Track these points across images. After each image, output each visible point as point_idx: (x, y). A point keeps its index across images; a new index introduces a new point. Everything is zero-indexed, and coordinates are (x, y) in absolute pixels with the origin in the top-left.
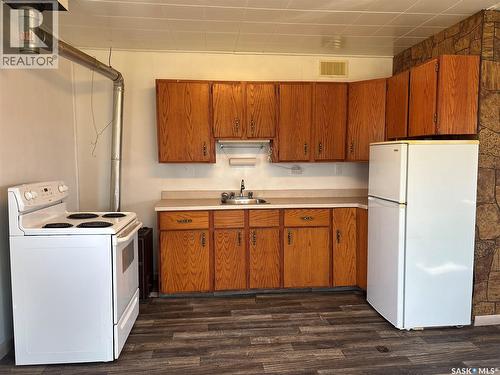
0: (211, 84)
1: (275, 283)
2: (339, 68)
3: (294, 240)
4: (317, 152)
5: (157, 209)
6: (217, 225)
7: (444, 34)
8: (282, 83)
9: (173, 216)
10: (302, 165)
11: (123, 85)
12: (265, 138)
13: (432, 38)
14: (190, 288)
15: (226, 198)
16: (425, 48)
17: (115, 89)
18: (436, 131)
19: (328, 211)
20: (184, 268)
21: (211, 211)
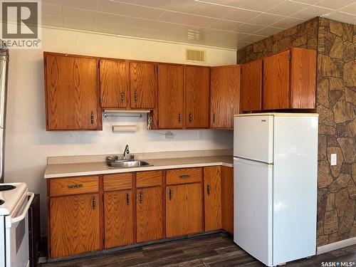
0: (99, 60)
1: (158, 235)
2: (200, 55)
3: (174, 196)
4: (188, 121)
5: (46, 176)
6: (106, 188)
7: (283, 35)
8: (159, 63)
9: (64, 183)
10: (173, 131)
11: (8, 55)
12: (147, 109)
13: (272, 37)
15: (111, 162)
16: (265, 44)
18: (290, 106)
19: (201, 169)
20: (75, 232)
21: (100, 176)
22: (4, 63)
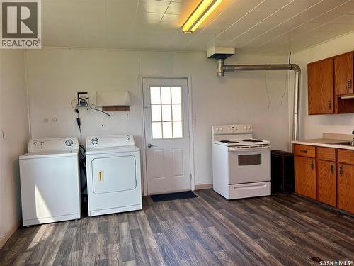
9: (299, 147)
11: (299, 71)
14: (307, 194)
17: (295, 74)
20: (304, 181)
21: (316, 147)
22: (297, 76)
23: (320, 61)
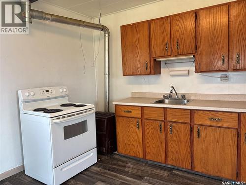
1: (187, 166)
3: (203, 134)
4: (235, 62)
5: (114, 103)
6: (146, 116)
9: (122, 108)
11: (109, 33)
12: (189, 54)
14: (132, 154)
17: (105, 36)
20: (129, 141)
21: (142, 107)
22: (107, 38)
23: (134, 24)
